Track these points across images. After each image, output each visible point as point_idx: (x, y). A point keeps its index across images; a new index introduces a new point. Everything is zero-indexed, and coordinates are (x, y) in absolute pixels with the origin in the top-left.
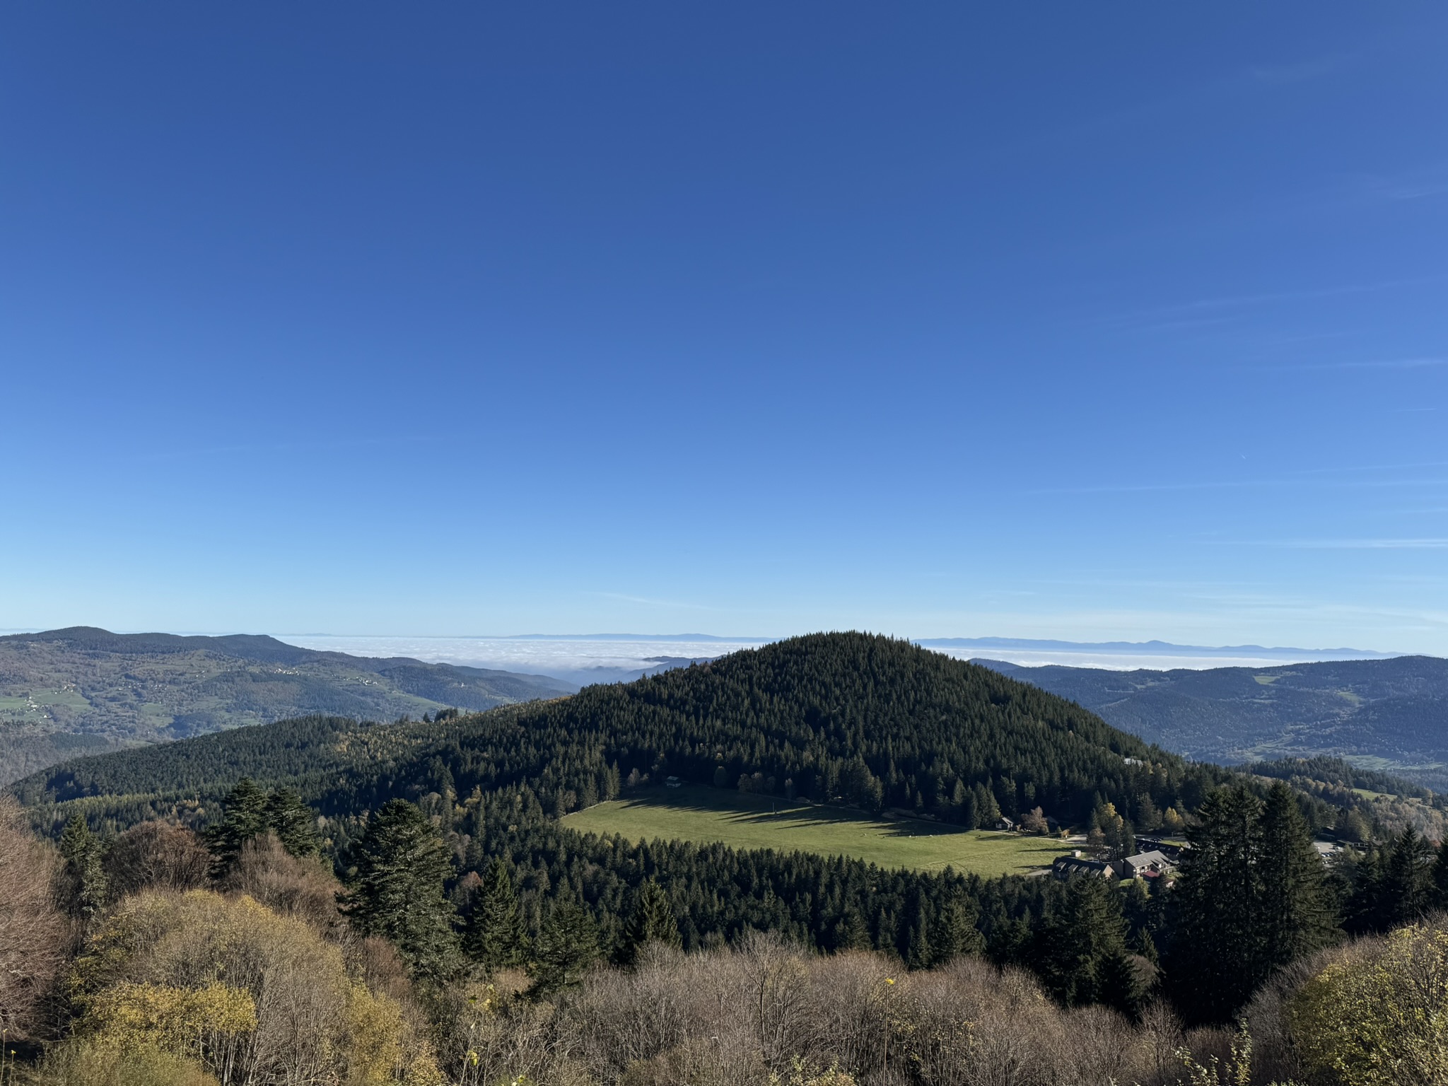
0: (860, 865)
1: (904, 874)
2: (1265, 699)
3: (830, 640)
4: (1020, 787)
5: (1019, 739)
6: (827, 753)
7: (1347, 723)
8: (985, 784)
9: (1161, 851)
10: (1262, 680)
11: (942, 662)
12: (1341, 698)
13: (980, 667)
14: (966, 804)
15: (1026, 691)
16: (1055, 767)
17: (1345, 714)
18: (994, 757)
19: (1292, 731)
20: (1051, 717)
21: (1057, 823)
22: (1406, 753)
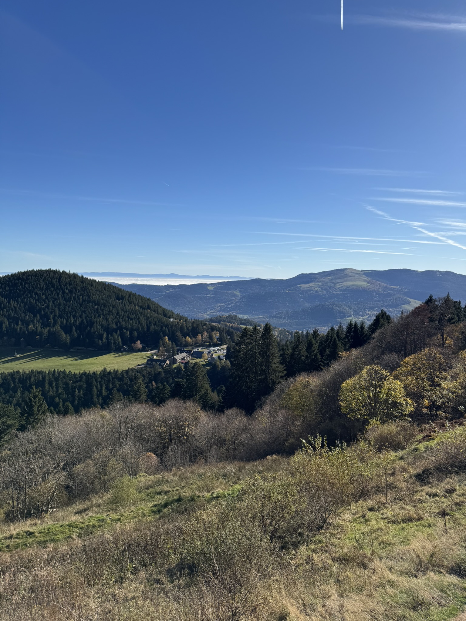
0: (64, 372)
1: (85, 374)
2: (211, 295)
3: (38, 273)
4: (131, 333)
5: (129, 314)
6: (41, 325)
7: (237, 302)
8: (116, 333)
9: (186, 352)
10: (210, 288)
11: (94, 283)
12: (235, 294)
13: (110, 285)
14: (109, 343)
15: (130, 294)
16: (145, 324)
17: (236, 299)
18: (119, 322)
19: (219, 306)
20: (141, 305)
21: (145, 346)
22: (254, 312)
